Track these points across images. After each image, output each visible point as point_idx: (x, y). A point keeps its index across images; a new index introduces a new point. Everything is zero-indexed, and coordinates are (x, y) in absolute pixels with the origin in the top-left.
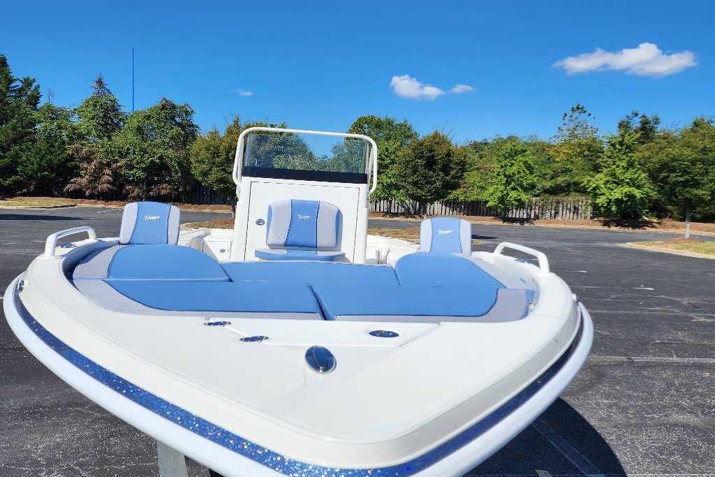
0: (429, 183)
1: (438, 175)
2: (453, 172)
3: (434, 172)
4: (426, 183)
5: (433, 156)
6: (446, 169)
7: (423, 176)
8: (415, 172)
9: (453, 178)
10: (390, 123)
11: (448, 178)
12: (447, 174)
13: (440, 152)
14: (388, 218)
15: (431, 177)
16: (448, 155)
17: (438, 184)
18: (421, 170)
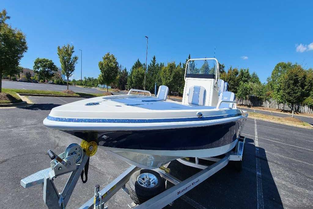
0: (295, 93)
1: (299, 89)
2: (306, 87)
3: (297, 87)
4: (293, 93)
5: (297, 79)
6: (303, 86)
7: (292, 90)
8: (289, 87)
9: (306, 90)
10: (289, 65)
11: (304, 90)
12: (303, 88)
13: (301, 76)
14: (282, 113)
15: (296, 90)
16: (305, 77)
17: (299, 94)
18: (292, 86)
